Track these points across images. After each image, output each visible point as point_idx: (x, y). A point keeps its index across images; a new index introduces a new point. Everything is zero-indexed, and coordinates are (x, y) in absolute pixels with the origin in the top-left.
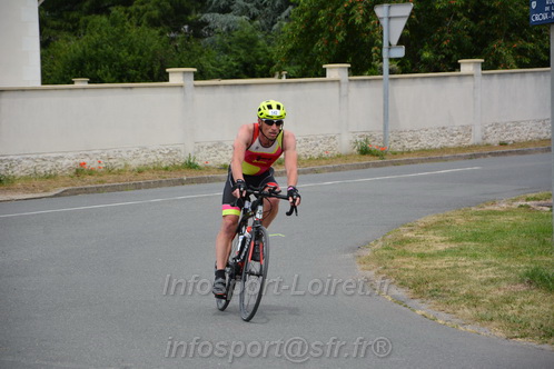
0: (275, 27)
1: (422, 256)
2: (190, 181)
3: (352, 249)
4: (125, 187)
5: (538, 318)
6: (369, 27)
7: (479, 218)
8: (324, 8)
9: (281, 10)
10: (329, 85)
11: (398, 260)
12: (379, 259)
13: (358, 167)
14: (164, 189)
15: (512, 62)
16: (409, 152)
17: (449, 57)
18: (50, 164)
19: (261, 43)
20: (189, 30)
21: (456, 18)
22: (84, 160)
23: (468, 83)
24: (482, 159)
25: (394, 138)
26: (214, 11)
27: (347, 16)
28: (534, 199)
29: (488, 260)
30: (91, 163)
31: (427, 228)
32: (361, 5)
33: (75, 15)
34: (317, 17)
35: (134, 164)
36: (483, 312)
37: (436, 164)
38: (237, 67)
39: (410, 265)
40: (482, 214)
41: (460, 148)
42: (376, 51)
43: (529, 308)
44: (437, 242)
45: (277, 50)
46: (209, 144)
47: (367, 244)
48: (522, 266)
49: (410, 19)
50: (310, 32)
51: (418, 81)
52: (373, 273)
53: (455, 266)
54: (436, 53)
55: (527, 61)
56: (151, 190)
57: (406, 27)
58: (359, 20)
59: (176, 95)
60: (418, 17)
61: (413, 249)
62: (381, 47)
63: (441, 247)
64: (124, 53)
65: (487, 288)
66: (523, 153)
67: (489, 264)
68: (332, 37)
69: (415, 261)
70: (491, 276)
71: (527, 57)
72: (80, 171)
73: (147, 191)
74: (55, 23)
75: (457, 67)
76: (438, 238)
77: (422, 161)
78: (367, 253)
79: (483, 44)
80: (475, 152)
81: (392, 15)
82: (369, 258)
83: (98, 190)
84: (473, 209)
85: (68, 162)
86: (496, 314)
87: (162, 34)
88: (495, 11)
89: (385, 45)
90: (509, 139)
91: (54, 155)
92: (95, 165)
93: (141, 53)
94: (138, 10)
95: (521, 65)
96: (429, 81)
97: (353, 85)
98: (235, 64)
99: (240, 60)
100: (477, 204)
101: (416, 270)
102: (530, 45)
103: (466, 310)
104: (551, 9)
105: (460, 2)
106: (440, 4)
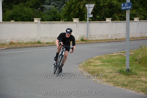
0: (61, 9)
1: (94, 66)
2: (39, 46)
3: (78, 64)
4: (22, 47)
5: (121, 81)
6: (84, 10)
7: (109, 57)
8: (73, 5)
9: (63, 5)
10: (74, 23)
11: (89, 67)
12: (84, 66)
13: (80, 44)
14: (32, 48)
15: (118, 18)
16: (93, 40)
17: (103, 18)
18: (4, 41)
19: (58, 13)
20: (40, 9)
21: (105, 8)
22: (13, 40)
23: (108, 24)
24: (111, 43)
25: (90, 37)
26: (46, 4)
27: (79, 6)
28: (123, 53)
29: (110, 67)
30: (14, 41)
31: (96, 59)
32: (82, 4)
33: (12, 4)
34: (71, 7)
35: (25, 42)
36: (108, 80)
37: (99, 43)
38: (52, 19)
39: (91, 68)
40: (110, 56)
41: (105, 40)
42: (86, 16)
43: (119, 79)
44: (98, 63)
45: (62, 14)
46: (44, 37)
47: (81, 63)
48: (118, 69)
49: (94, 8)
50: (70, 10)
51: (96, 23)
52: (82, 70)
53: (102, 69)
54: (100, 16)
55: (122, 19)
56: (29, 48)
57: (93, 10)
58: (81, 8)
59: (36, 25)
60: (96, 7)
61: (93, 64)
62: (87, 14)
63: (99, 64)
64: (23, 14)
65: (110, 74)
66: (121, 41)
67: (110, 68)
68: (75, 12)
69: (93, 67)
70: (111, 71)
71: (122, 18)
72: (11, 43)
73: (28, 48)
74: (7, 6)
75: (105, 20)
76: (99, 62)
77: (96, 43)
78: (81, 65)
79: (112, 15)
80: (109, 41)
81: (90, 7)
83: (16, 48)
84: (108, 55)
85: (8, 41)
86: (111, 80)
87: (33, 10)
88: (115, 7)
89: (88, 14)
90: (117, 38)
91: (5, 39)
92: (15, 42)
93: (28, 14)
94: (27, 4)
96: (98, 23)
97: (80, 24)
98: (51, 18)
99: (53, 17)
100: (109, 54)
101: (93, 69)
102: (123, 15)
103: (104, 79)
104: (126, 6)
105: (106, 4)
106: (101, 4)
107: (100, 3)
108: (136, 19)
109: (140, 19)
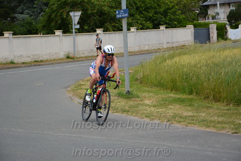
0: (38, 18)
1: (86, 89)
2: (12, 68)
3: (65, 88)
5: (121, 106)
6: (68, 19)
8: (54, 13)
9: (40, 13)
10: (56, 37)
11: (79, 91)
12: (73, 90)
13: (66, 62)
14: (4, 70)
15: (112, 30)
16: (82, 57)
17: (93, 28)
19: (34, 24)
20: (10, 19)
21: (94, 16)
25: (77, 53)
26: (18, 13)
27: (61, 15)
31: (88, 81)
32: (65, 12)
34: (51, 15)
39: (83, 92)
43: (118, 104)
45: (39, 26)
46: (18, 56)
47: (69, 86)
49: (81, 16)
50: (50, 20)
51: (84, 35)
52: (71, 95)
54: (89, 27)
55: (116, 29)
57: (79, 19)
58: (65, 17)
59: (7, 40)
60: (83, 16)
61: (84, 87)
62: (72, 25)
68: (57, 22)
75: (95, 31)
77: (86, 60)
78: (70, 89)
79: (103, 24)
81: (75, 15)
82: (70, 91)
87: (1, 21)
88: (106, 14)
89: (73, 24)
95: (114, 31)
96: (87, 35)
97: (64, 37)
98: (25, 30)
99: (27, 29)
102: (117, 25)
104: (122, 14)
105: (95, 11)
106: (89, 12)
107: (87, 10)
108: (133, 29)
109: (137, 29)
